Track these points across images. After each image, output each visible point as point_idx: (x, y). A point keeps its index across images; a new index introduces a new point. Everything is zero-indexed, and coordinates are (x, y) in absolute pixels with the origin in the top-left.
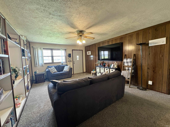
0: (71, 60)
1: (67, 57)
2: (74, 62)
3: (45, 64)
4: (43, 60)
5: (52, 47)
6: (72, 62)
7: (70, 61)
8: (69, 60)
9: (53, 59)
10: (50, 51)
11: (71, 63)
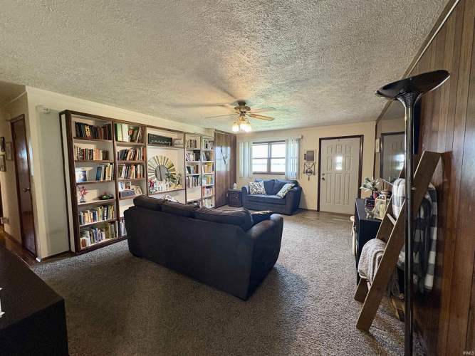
0: (312, 169)
1: (303, 161)
2: (322, 177)
3: (254, 173)
4: (251, 165)
5: (269, 138)
6: (317, 175)
7: (311, 172)
8: (306, 168)
9: (269, 165)
10: (265, 147)
11: (312, 176)
